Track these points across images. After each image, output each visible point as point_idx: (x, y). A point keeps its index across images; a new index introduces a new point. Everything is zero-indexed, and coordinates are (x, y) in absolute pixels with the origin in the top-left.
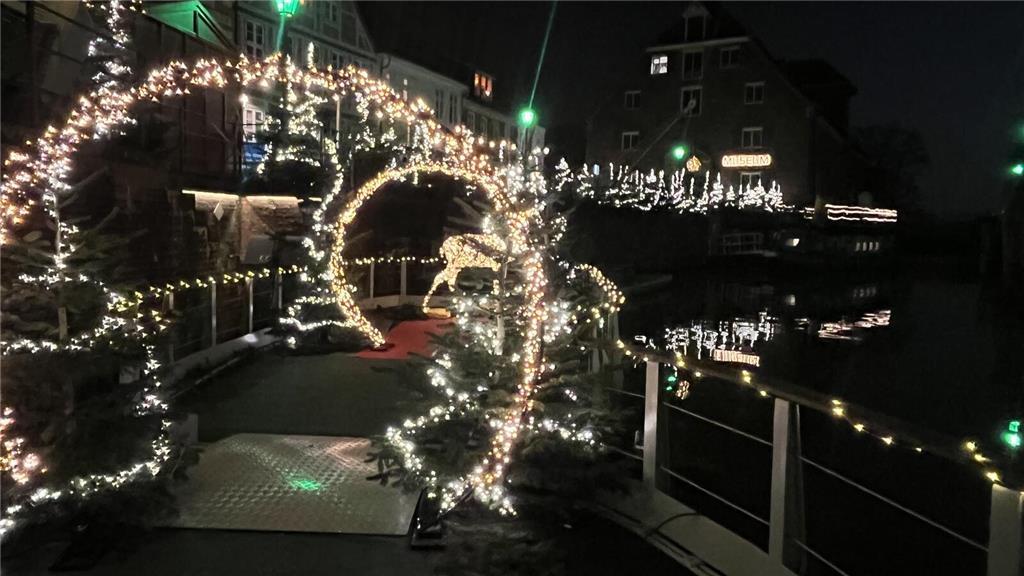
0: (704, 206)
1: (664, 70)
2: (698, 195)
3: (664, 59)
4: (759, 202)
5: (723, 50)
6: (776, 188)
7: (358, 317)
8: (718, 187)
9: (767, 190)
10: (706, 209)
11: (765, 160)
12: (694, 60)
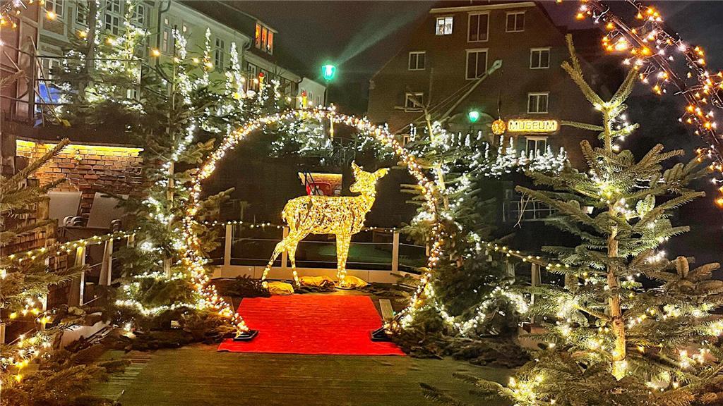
0: (499, 170)
1: (449, 31)
2: (493, 159)
3: (449, 21)
4: (549, 167)
5: (508, 14)
6: (564, 154)
7: (215, 298)
8: (510, 151)
9: (555, 156)
10: (500, 173)
11: (551, 126)
12: (480, 24)
